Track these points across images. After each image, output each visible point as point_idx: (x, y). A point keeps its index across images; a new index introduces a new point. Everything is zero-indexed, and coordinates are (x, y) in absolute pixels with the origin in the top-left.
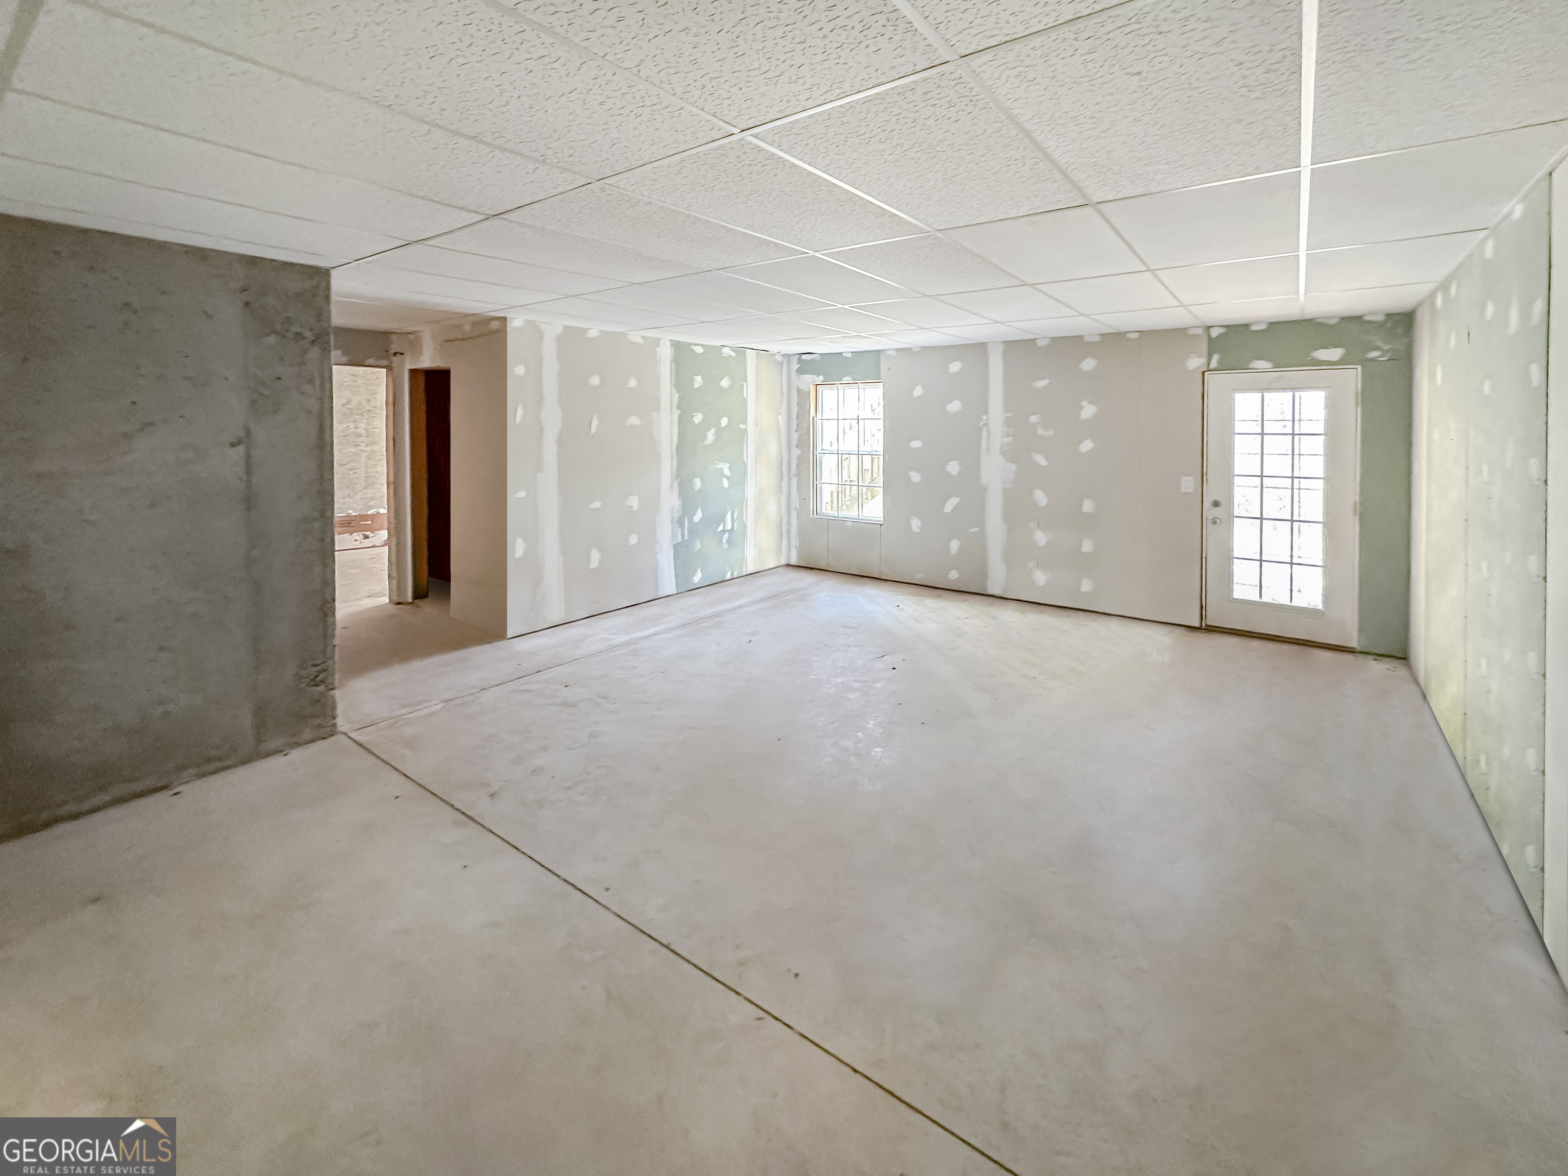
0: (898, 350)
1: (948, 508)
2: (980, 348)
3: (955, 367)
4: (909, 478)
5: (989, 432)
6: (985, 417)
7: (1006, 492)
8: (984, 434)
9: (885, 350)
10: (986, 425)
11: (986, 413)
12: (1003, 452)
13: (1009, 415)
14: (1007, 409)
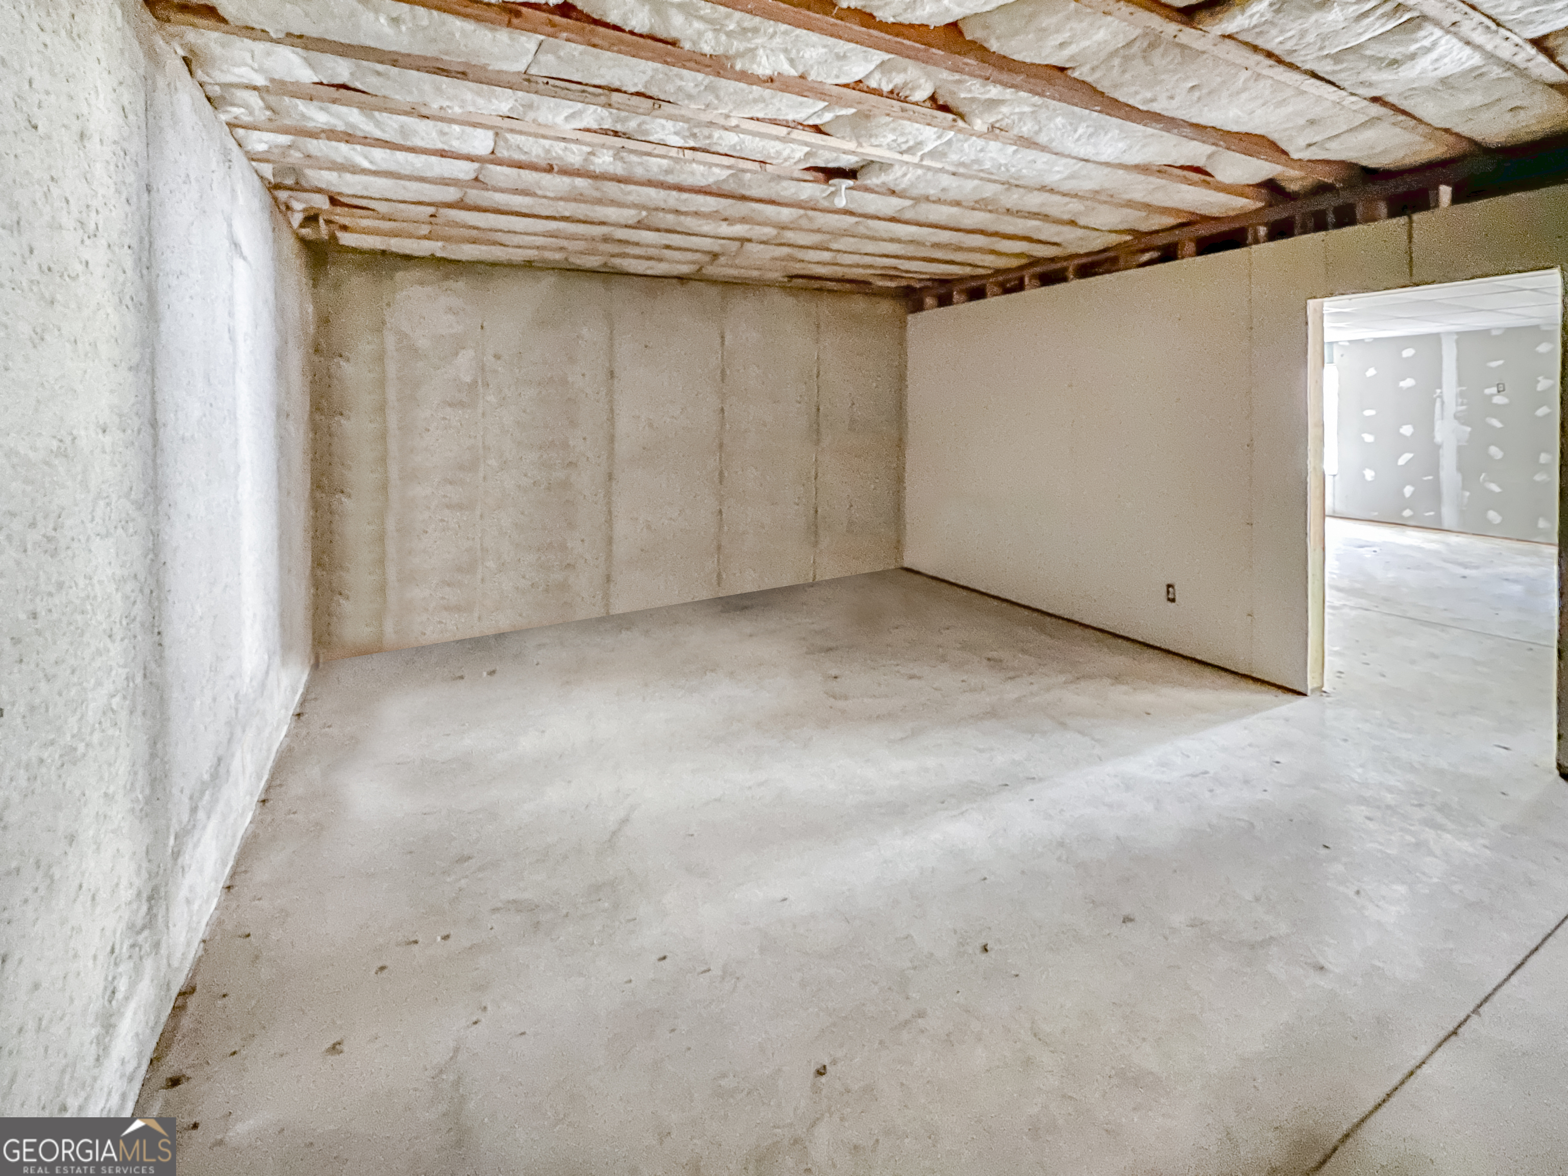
0: (1349, 341)
1: (1402, 461)
2: (1436, 338)
3: (1408, 353)
4: (1363, 439)
5: (1443, 403)
6: (1438, 391)
7: (1460, 450)
8: (1438, 404)
9: (1337, 342)
10: (1441, 397)
11: (1441, 387)
12: (1456, 417)
13: (1464, 388)
14: (1460, 383)
